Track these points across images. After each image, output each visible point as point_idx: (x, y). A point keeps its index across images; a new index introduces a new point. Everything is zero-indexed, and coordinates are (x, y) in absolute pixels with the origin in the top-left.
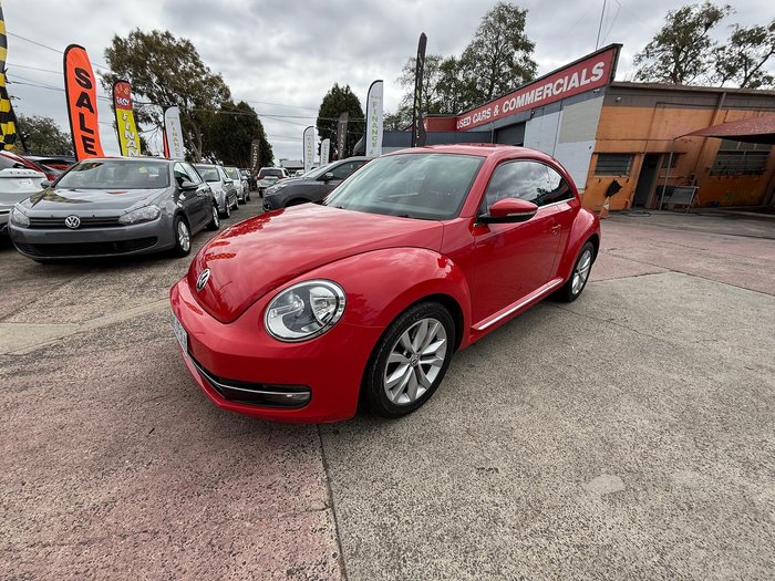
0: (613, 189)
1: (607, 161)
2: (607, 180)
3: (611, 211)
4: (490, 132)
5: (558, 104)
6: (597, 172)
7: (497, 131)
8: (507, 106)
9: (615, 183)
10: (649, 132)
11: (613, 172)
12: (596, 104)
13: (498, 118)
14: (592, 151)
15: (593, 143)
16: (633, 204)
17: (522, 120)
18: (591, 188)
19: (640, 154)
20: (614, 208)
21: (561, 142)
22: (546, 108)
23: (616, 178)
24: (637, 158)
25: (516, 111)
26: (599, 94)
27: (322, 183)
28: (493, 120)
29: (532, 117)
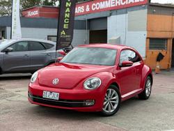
0: (160, 57)
1: (154, 42)
2: (156, 52)
3: (161, 70)
4: (85, 21)
5: (124, 10)
6: (150, 48)
7: (89, 21)
8: (94, 7)
9: (160, 54)
10: (172, 27)
11: (158, 48)
12: (143, 13)
13: (89, 13)
14: (146, 36)
15: (146, 33)
16: (172, 66)
17: (105, 16)
18: (149, 56)
19: (170, 39)
20: (162, 68)
21: (129, 30)
22: (119, 11)
23: (160, 51)
24: (169, 41)
25: (100, 10)
26: (144, 8)
27: (4, 53)
28: (85, 13)
29: (111, 15)
